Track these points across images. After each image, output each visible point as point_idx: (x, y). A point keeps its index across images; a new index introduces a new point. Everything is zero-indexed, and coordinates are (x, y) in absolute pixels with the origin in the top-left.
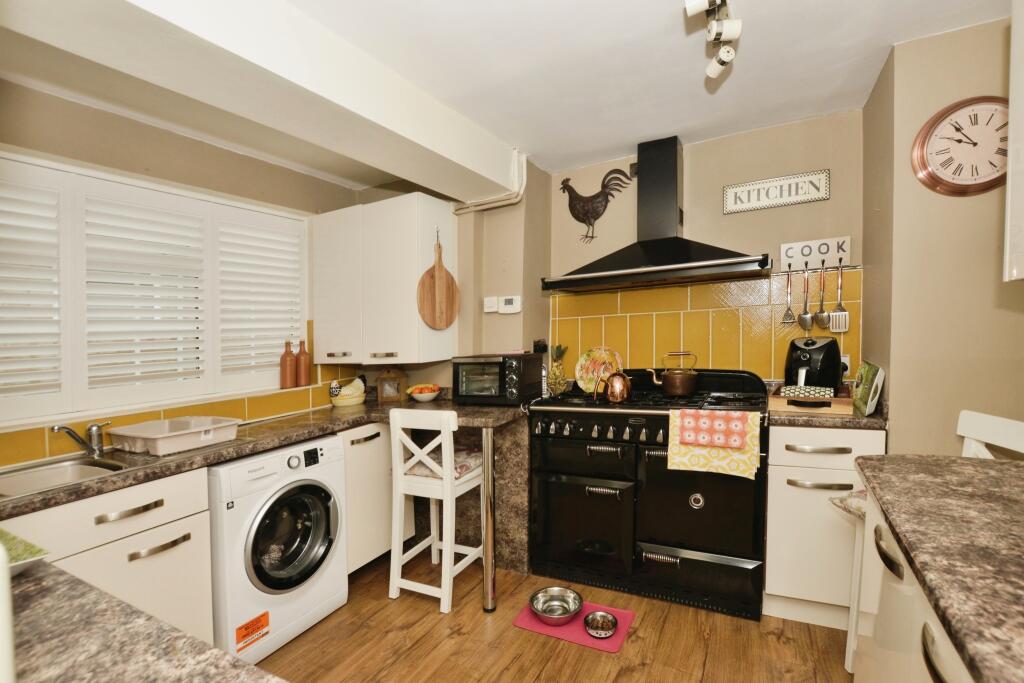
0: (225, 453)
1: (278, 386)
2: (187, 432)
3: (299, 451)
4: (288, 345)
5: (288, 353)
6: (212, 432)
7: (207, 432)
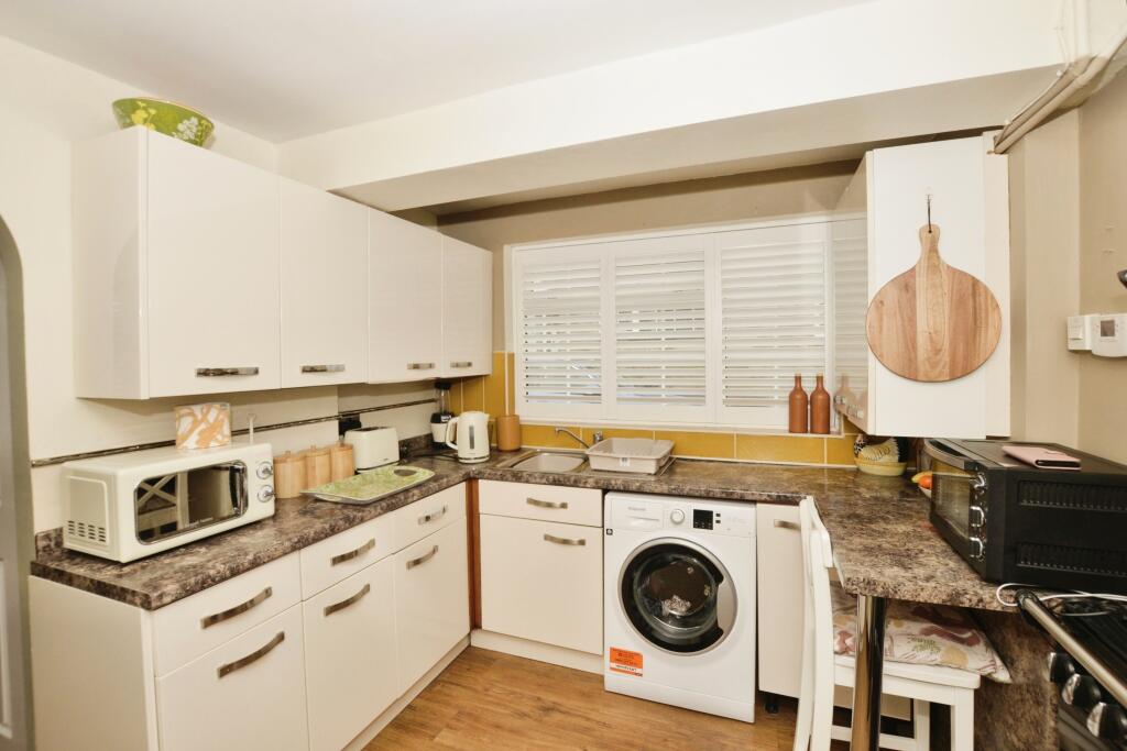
0: (613, 482)
1: (787, 428)
2: (607, 454)
3: (690, 507)
4: (798, 379)
5: (798, 390)
6: (629, 461)
7: (624, 459)
